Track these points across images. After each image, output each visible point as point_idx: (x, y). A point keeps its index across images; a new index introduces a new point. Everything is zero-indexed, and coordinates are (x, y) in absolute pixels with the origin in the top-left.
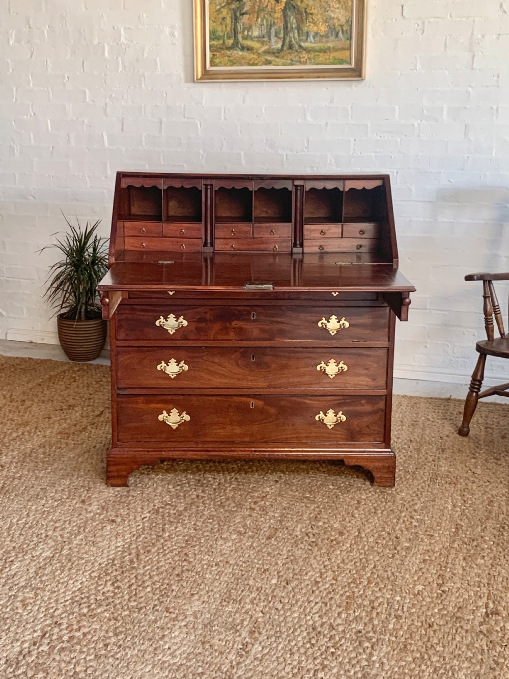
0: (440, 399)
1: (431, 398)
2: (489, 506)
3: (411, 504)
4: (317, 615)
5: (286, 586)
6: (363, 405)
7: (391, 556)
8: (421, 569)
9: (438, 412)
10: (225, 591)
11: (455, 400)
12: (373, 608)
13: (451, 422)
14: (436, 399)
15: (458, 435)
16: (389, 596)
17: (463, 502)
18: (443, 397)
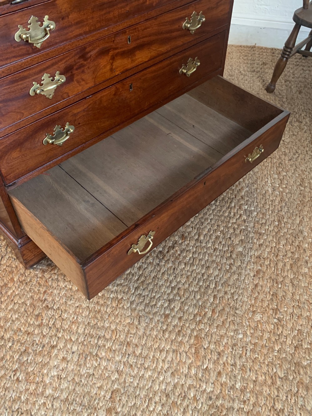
0: (247, 47)
1: (241, 46)
2: (302, 186)
3: (238, 189)
4: (169, 374)
5: (139, 327)
7: (228, 267)
8: (256, 286)
9: (247, 63)
10: (83, 340)
11: (258, 47)
12: (219, 354)
13: (258, 74)
14: (244, 47)
15: (265, 92)
16: (232, 334)
17: (280, 182)
18: (249, 45)
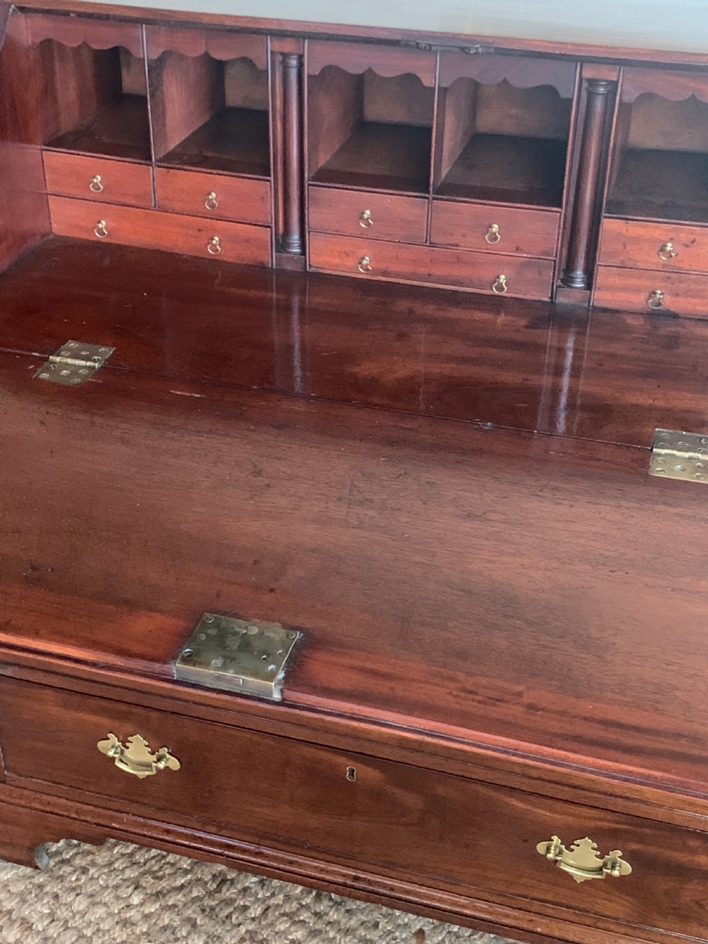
6: (693, 851)
